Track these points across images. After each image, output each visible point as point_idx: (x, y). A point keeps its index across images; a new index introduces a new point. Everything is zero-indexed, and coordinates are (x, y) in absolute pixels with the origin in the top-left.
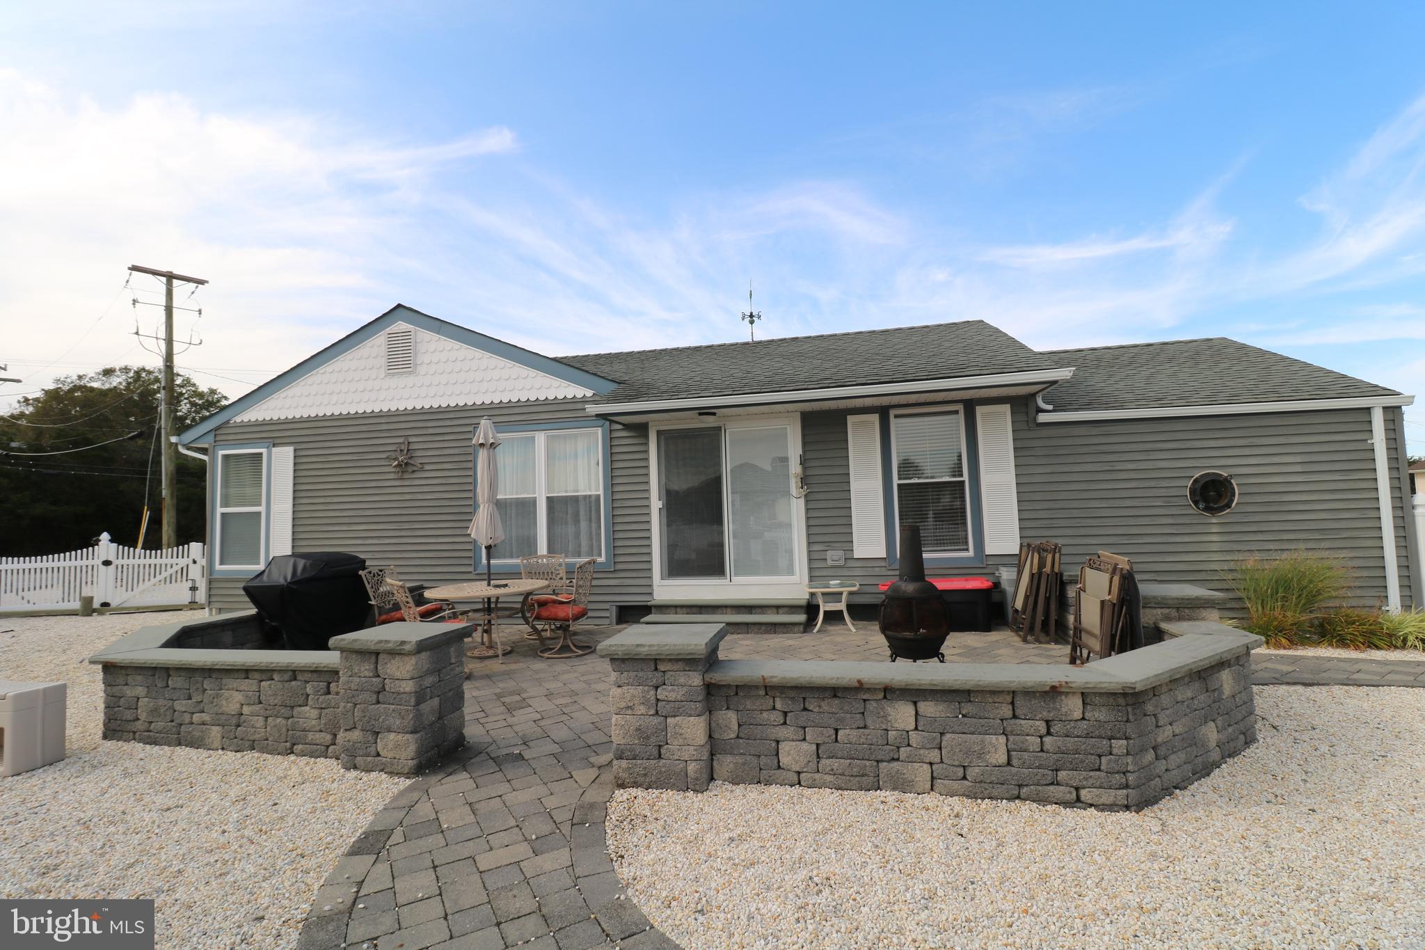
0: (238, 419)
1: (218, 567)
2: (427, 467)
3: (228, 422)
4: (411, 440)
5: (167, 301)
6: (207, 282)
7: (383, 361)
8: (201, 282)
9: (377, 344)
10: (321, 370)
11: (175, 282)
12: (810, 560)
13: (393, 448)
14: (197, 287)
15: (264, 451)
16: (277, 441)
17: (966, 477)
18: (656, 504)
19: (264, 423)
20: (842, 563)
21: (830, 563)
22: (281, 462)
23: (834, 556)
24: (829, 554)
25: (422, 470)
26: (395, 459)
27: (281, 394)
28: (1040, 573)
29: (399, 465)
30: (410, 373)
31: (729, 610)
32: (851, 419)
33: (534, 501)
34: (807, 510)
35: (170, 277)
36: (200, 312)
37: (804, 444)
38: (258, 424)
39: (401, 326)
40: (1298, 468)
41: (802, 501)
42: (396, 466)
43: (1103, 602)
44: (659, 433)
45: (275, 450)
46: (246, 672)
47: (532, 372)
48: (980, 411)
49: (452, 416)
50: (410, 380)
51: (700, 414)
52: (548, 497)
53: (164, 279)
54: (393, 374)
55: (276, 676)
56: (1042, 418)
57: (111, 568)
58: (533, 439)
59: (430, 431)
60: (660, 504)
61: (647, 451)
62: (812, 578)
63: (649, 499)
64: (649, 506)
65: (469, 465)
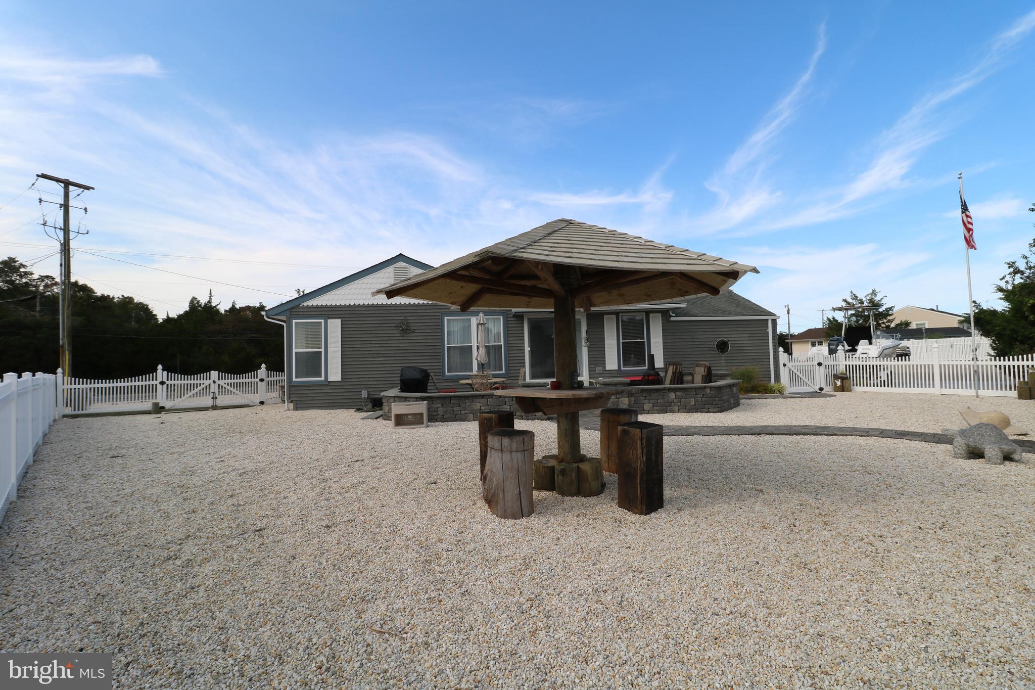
0: (305, 304)
1: (294, 379)
2: (416, 331)
3: (299, 305)
4: (408, 318)
5: (64, 201)
6: (93, 188)
7: (392, 280)
8: (88, 188)
9: (388, 271)
10: (356, 282)
11: (71, 188)
12: (590, 371)
13: (399, 321)
14: (83, 192)
15: (322, 321)
16: (330, 316)
17: (645, 340)
18: (527, 349)
19: (322, 307)
20: (602, 372)
21: (597, 372)
22: (335, 326)
23: (598, 369)
25: (414, 332)
26: (401, 327)
27: (333, 292)
28: (676, 372)
29: (403, 330)
32: (605, 317)
33: (470, 347)
34: (588, 351)
35: (67, 184)
36: (86, 209)
37: (588, 325)
38: (317, 307)
39: (401, 264)
40: (747, 339)
41: (587, 348)
42: (401, 330)
43: (702, 376)
44: (528, 319)
45: (329, 321)
48: (651, 315)
49: (430, 308)
53: (62, 185)
56: (672, 319)
57: (165, 386)
58: (470, 320)
59: (418, 314)
60: (529, 349)
61: (523, 327)
62: (590, 378)
63: (524, 346)
64: (524, 350)
65: (439, 330)
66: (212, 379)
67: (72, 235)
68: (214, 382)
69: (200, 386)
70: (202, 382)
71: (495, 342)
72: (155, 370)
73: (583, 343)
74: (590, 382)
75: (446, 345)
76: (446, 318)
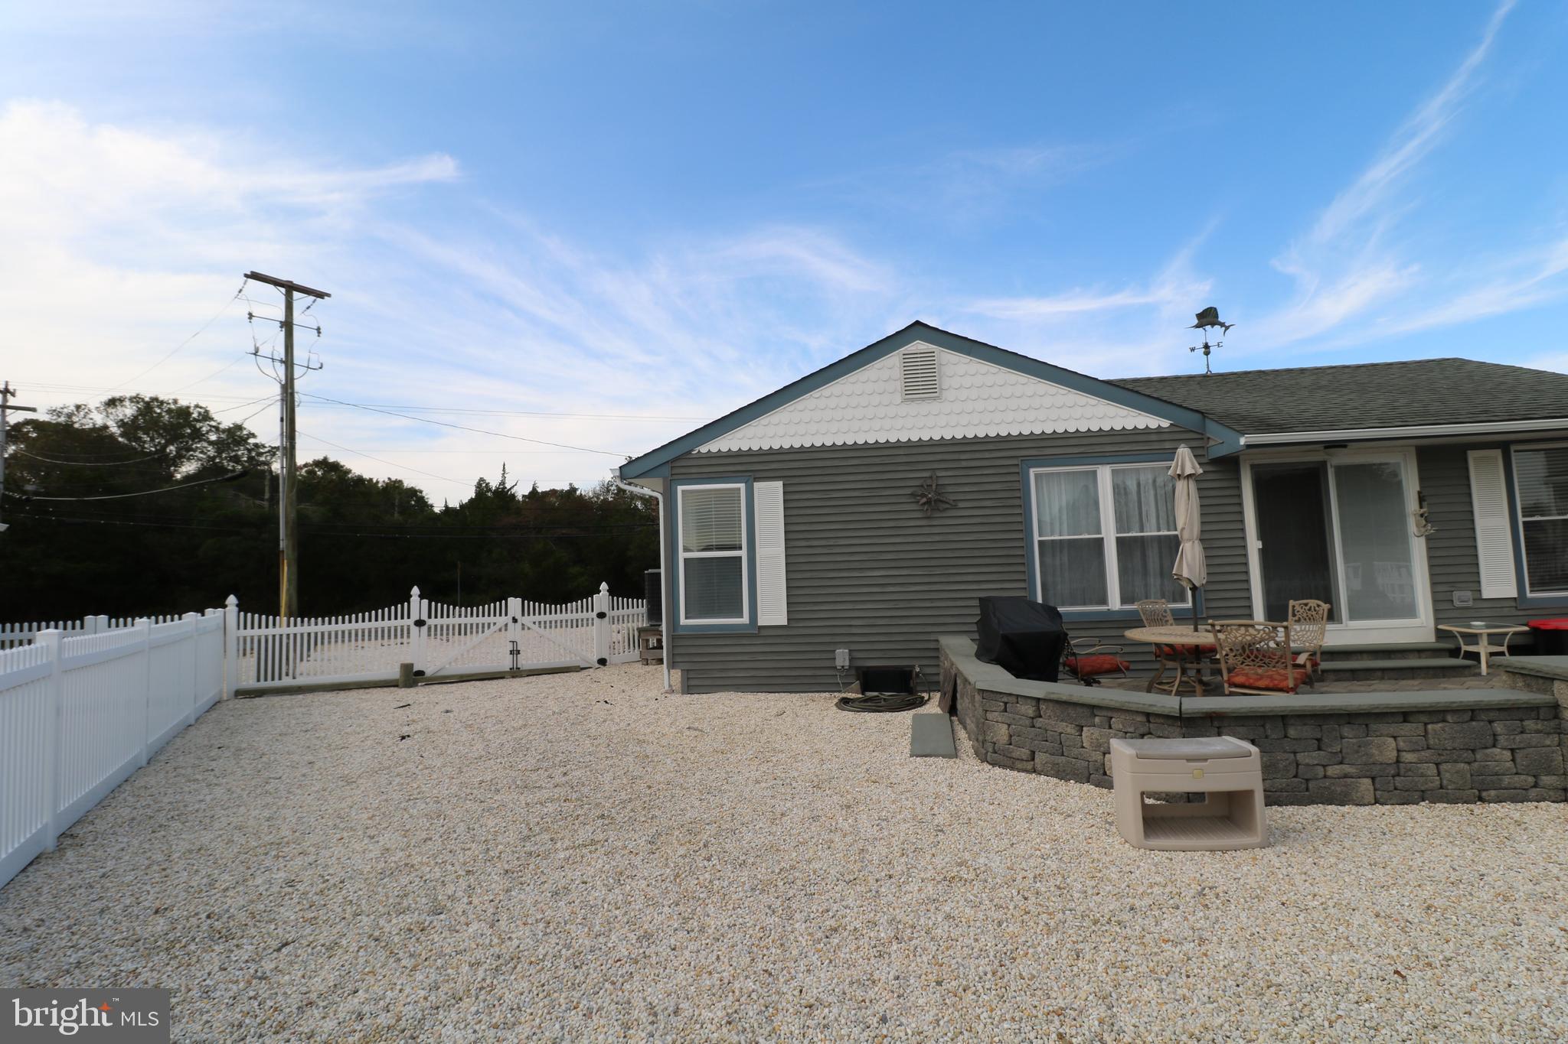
0: (704, 449)
1: (683, 621)
2: (961, 505)
3: (689, 452)
4: (940, 474)
5: (286, 316)
6: (329, 295)
7: (899, 385)
8: (321, 295)
9: (891, 364)
10: (816, 393)
11: (296, 295)
12: (1435, 601)
13: (918, 483)
14: (315, 300)
15: (742, 486)
16: (758, 475)
18: (1254, 545)
19: (740, 454)
20: (1470, 604)
21: (1457, 603)
22: (770, 496)
23: (1462, 597)
24: (1456, 595)
25: (955, 507)
26: (923, 495)
27: (764, 420)
29: (928, 502)
30: (935, 399)
31: (1365, 656)
32: (1472, 455)
33: (1099, 542)
34: (1429, 549)
35: (290, 288)
36: (318, 330)
37: (1422, 479)
38: (730, 454)
39: (919, 346)
41: (1423, 540)
42: (924, 504)
44: (1253, 467)
45: (757, 485)
46: (1406, 715)
47: (1093, 400)
49: (991, 447)
50: (933, 407)
51: (1326, 448)
52: (1117, 538)
53: (283, 290)
54: (913, 400)
55: (1449, 718)
57: (424, 629)
58: (1094, 473)
59: (964, 464)
60: (1260, 545)
61: (1239, 488)
62: (1438, 620)
63: (1244, 538)
64: (1245, 547)
65: (1017, 502)
66: (511, 614)
67: (298, 372)
68: (515, 620)
69: (489, 627)
70: (492, 619)
71: (1159, 530)
72: (407, 598)
73: (1412, 526)
74: (1438, 631)
75: (1036, 538)
76: (1032, 472)
